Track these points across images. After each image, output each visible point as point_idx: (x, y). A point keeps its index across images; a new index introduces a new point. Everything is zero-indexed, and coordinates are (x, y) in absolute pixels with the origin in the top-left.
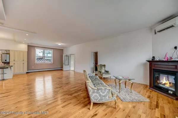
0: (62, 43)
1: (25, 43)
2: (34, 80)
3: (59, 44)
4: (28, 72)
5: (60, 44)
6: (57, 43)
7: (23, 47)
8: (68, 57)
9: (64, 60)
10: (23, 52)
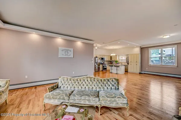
4: (141, 72)
5: (166, 37)
7: (137, 50)
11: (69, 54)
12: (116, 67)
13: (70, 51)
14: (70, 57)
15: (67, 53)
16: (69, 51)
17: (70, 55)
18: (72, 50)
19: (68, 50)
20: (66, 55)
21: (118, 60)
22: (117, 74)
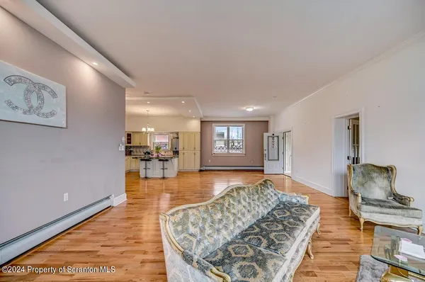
0: (256, 105)
1: (196, 118)
2: (212, 184)
3: (248, 110)
4: (202, 169)
5: (250, 110)
6: (244, 108)
7: (195, 125)
8: (276, 139)
9: (265, 147)
10: (194, 133)
11: (45, 110)
12: (162, 162)
13: (54, 94)
14: (51, 121)
15: (35, 103)
16: (45, 94)
17: (52, 114)
18: (60, 89)
19: (44, 87)
20: (29, 110)
21: (149, 145)
22: (164, 178)
